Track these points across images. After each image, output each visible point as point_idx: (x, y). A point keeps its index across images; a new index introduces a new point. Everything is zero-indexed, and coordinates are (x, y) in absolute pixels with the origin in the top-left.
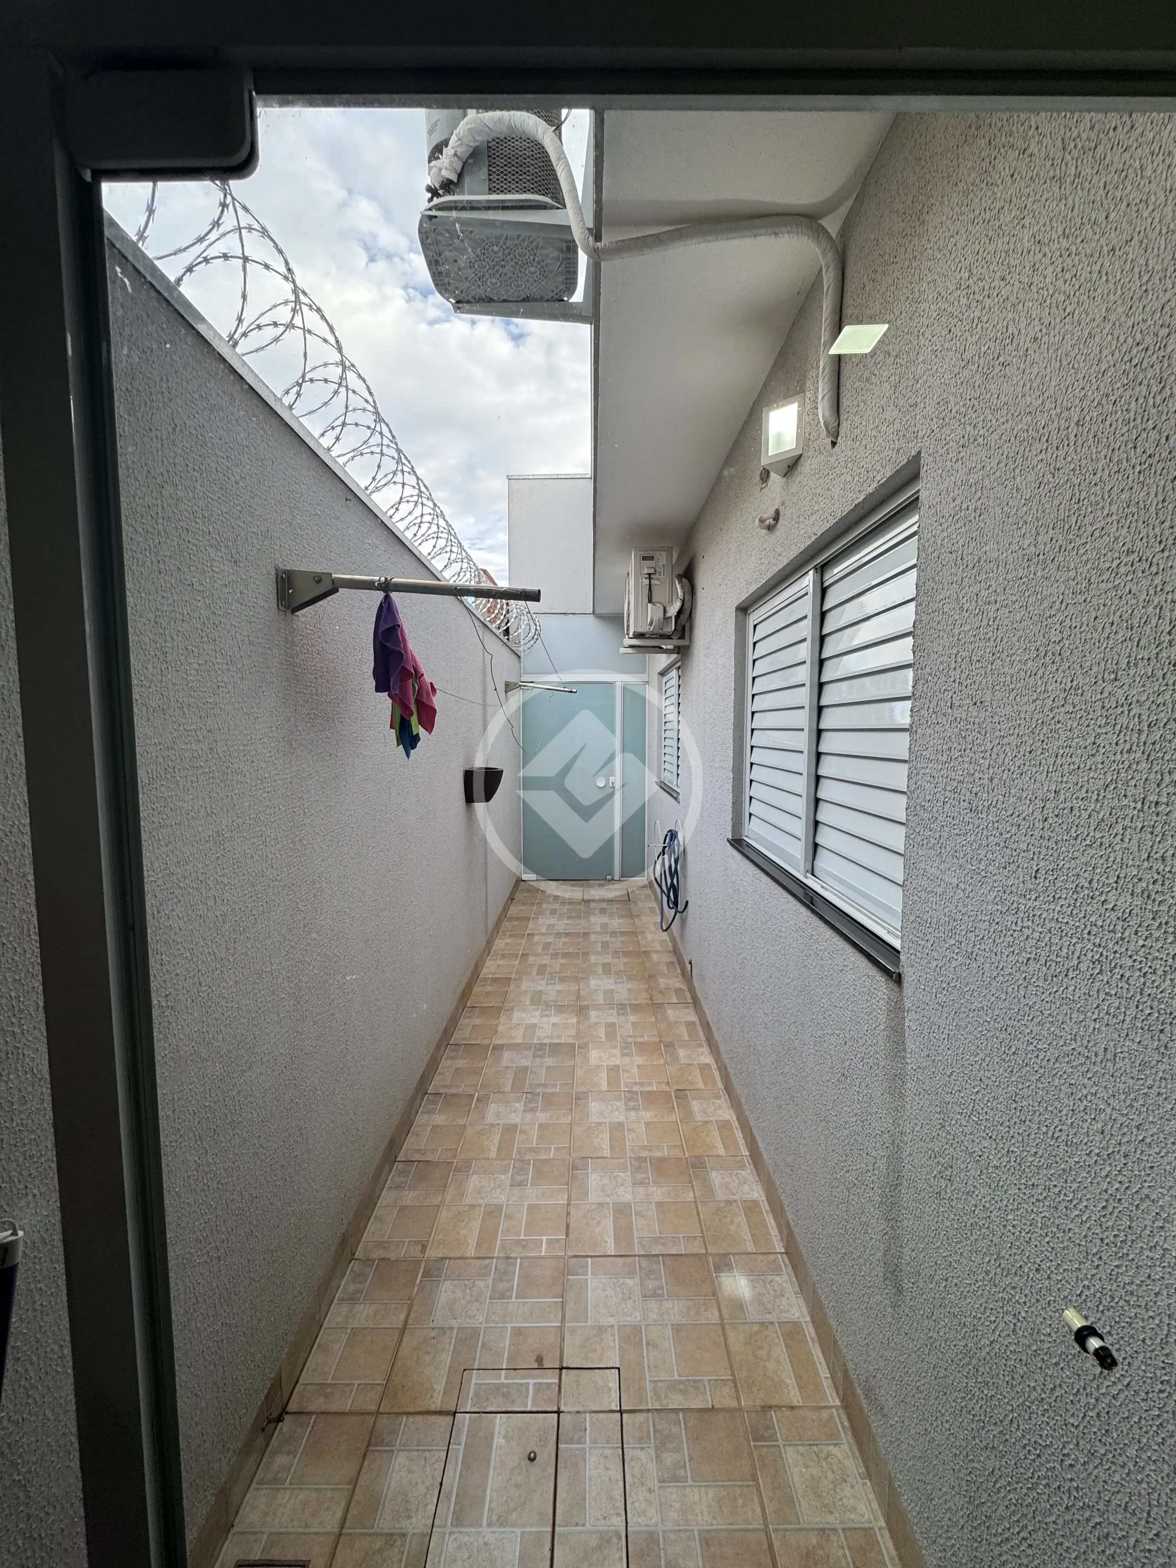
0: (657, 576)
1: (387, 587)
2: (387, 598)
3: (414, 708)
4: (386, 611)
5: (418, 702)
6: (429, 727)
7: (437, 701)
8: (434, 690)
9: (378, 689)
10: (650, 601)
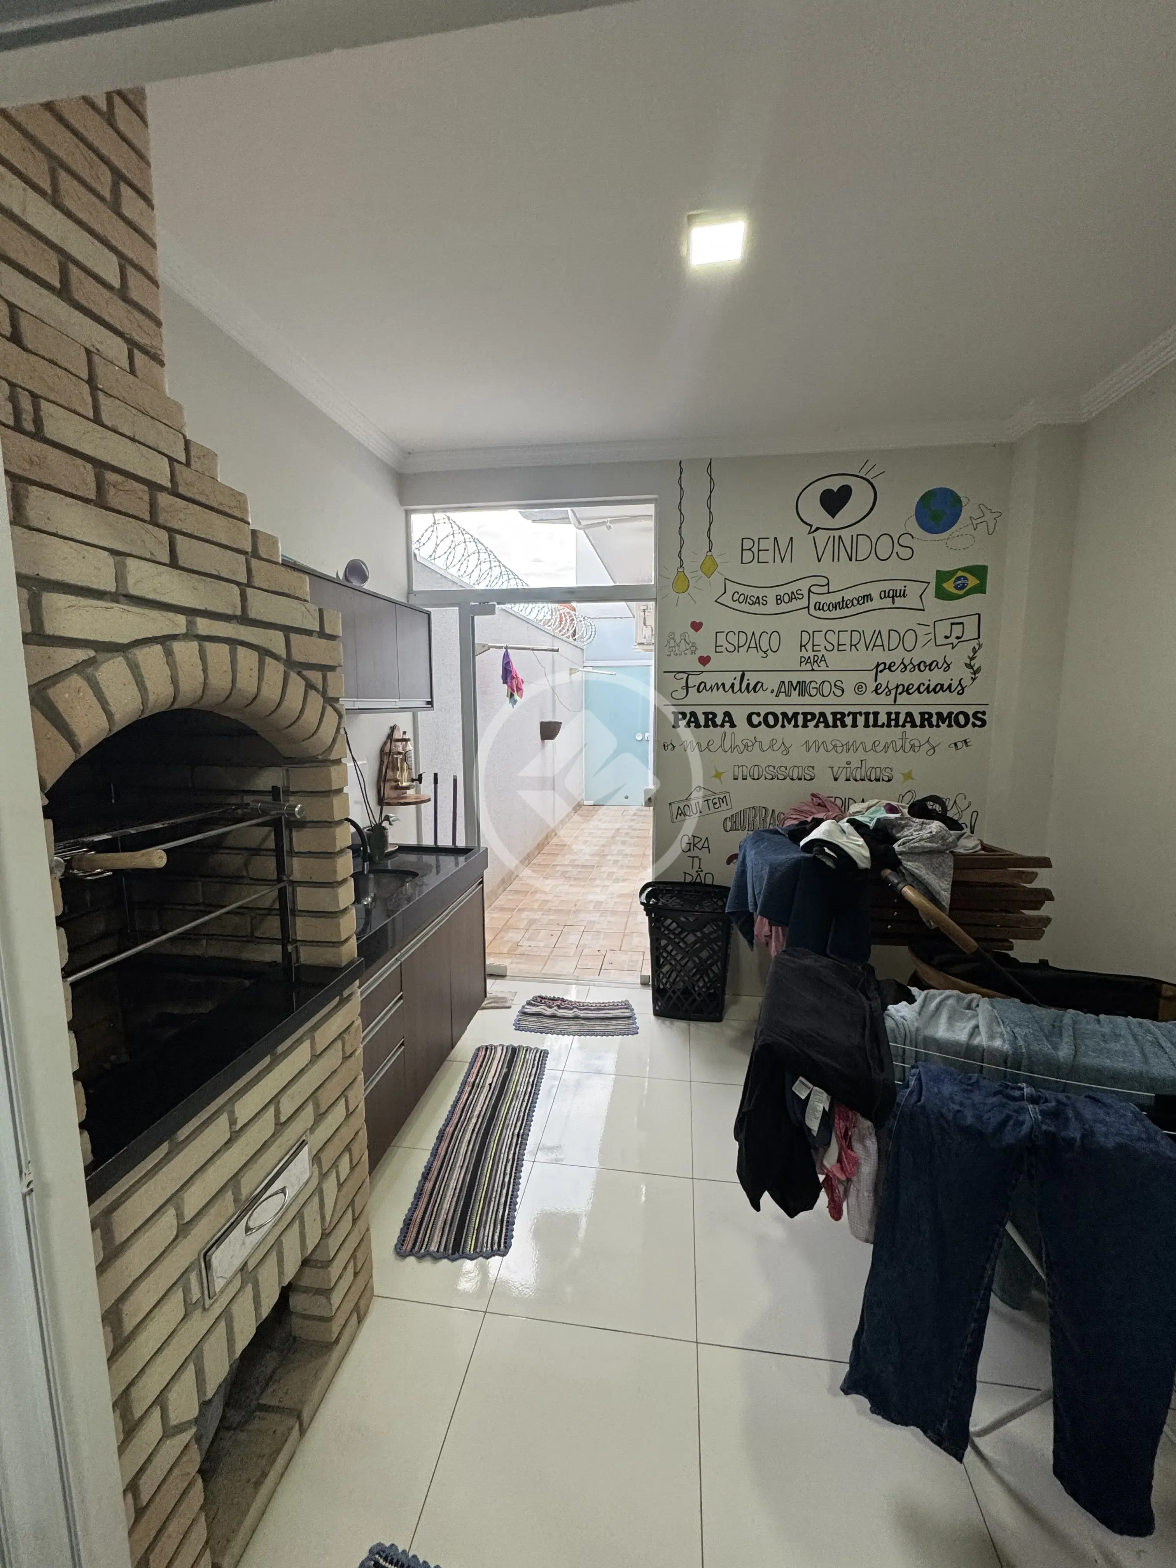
0: (649, 610)
1: (506, 648)
2: (507, 651)
3: (515, 689)
4: (506, 656)
5: (517, 687)
6: (521, 697)
7: (524, 687)
8: (523, 682)
9: (503, 683)
10: (645, 624)
